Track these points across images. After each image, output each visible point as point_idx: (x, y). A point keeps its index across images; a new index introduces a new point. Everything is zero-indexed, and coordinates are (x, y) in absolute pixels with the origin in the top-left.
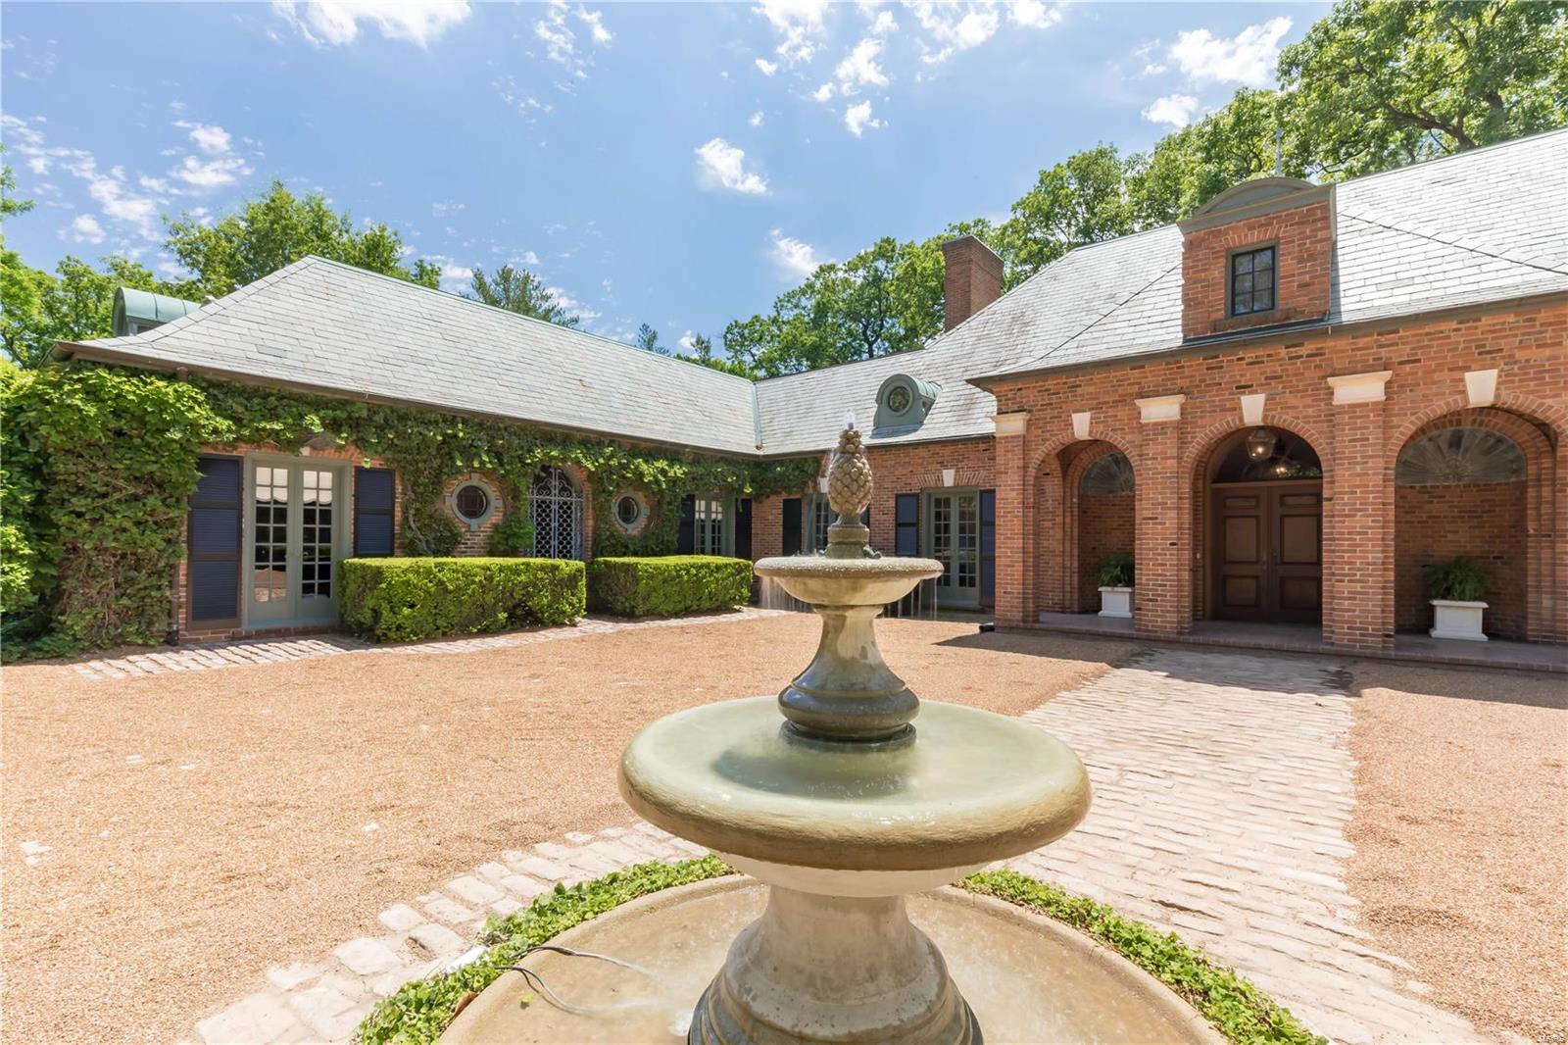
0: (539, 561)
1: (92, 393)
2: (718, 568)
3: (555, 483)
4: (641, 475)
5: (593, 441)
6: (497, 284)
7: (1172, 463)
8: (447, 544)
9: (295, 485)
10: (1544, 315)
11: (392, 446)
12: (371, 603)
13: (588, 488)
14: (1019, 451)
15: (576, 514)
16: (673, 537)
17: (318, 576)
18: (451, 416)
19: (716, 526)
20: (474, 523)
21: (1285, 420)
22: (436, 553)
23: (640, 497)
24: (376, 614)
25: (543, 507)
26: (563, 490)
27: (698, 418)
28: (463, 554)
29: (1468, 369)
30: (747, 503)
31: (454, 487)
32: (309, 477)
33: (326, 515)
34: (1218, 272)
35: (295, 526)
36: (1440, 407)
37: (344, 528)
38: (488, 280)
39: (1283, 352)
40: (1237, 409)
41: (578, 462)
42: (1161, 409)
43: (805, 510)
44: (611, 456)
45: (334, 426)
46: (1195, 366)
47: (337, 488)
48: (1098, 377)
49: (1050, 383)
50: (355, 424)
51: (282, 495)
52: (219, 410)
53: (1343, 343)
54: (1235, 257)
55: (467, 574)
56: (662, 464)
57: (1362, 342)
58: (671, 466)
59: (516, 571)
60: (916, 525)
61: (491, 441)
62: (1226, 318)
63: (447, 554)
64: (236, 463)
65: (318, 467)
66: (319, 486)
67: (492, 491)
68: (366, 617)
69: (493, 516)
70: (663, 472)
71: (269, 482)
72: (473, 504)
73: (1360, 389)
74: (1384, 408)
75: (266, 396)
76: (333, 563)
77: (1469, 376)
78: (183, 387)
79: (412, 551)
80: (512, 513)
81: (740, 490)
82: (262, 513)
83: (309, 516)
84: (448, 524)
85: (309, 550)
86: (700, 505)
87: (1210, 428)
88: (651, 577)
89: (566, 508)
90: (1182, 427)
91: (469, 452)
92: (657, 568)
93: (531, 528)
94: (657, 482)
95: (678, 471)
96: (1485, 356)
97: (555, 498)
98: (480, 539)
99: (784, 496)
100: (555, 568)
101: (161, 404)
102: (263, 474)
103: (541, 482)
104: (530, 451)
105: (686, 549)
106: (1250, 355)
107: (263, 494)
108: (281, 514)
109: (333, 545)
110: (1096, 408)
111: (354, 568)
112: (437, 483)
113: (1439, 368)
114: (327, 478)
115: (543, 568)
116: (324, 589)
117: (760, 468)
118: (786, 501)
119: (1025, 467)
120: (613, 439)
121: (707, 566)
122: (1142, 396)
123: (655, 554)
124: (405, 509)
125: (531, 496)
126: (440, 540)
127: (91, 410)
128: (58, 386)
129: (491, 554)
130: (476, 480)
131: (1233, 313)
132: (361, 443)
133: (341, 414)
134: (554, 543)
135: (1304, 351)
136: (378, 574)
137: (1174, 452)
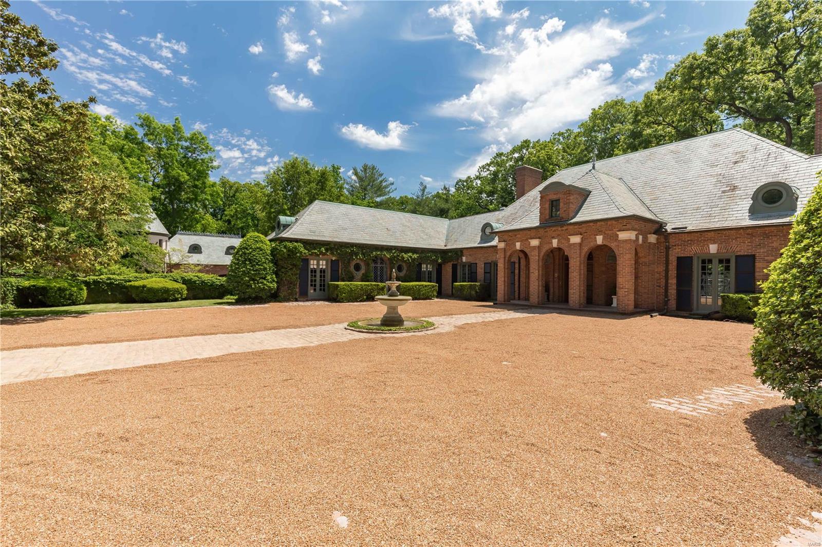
0: (374, 283)
1: (285, 247)
2: (426, 286)
3: (379, 261)
4: (404, 258)
5: (389, 249)
6: (362, 171)
7: (537, 257)
8: (351, 279)
9: (318, 264)
10: (609, 223)
11: (339, 254)
12: (336, 292)
13: (388, 262)
14: (503, 253)
15: (385, 270)
16: (414, 276)
17: (323, 286)
18: (352, 245)
19: (430, 273)
20: (357, 273)
21: (561, 246)
22: (349, 281)
23: (404, 265)
24: (337, 295)
25: (376, 268)
26: (381, 263)
27: (425, 237)
28: (355, 281)
29: (597, 235)
30: (440, 265)
31: (353, 264)
32: (321, 262)
33: (324, 272)
34: (547, 206)
35: (318, 274)
36: (592, 244)
37: (328, 275)
38: (359, 171)
39: (560, 229)
40: (552, 243)
41: (385, 255)
42: (535, 243)
43: (459, 267)
44: (395, 253)
45: (327, 250)
46: (542, 231)
47: (327, 265)
48: (521, 233)
49: (510, 234)
50: (331, 249)
51: (315, 267)
52: (305, 248)
53: (571, 227)
54: (552, 201)
55: (357, 286)
56: (410, 254)
57: (576, 227)
58: (413, 255)
59: (368, 285)
60: (490, 273)
61: (362, 251)
62: (549, 218)
63: (351, 281)
64: (308, 259)
65: (323, 260)
66: (323, 264)
67: (362, 264)
68: (335, 296)
69: (363, 271)
70: (411, 257)
71: (313, 264)
72: (357, 267)
73: (575, 239)
74: (580, 244)
75: (313, 244)
76: (326, 283)
77: (597, 237)
78: (299, 244)
79: (343, 281)
80: (367, 271)
81: (437, 261)
82: (312, 271)
83: (321, 271)
84: (352, 274)
85: (321, 280)
86: (424, 266)
87: (546, 248)
88: (405, 288)
89: (382, 268)
90: (539, 247)
91: (357, 254)
92: (406, 286)
93: (372, 274)
94: (408, 260)
95: (415, 256)
96: (600, 232)
97: (379, 265)
98: (359, 277)
99: (452, 263)
100: (378, 285)
101: (296, 248)
102: (312, 262)
103: (375, 261)
104: (372, 253)
105: (419, 279)
106: (554, 229)
107: (312, 267)
108: (315, 272)
109: (326, 279)
110: (521, 241)
111: (332, 284)
112: (349, 262)
113: (592, 234)
114: (324, 262)
115: (375, 285)
116: (324, 290)
117: (443, 253)
118: (453, 264)
119: (505, 257)
120: (396, 248)
121: (422, 285)
122: (531, 239)
123: (408, 282)
124: (342, 270)
125: (373, 265)
126: (350, 278)
127: (285, 251)
128: (280, 246)
129: (362, 281)
130: (358, 261)
131: (552, 216)
132: (332, 254)
133: (328, 247)
134: (379, 278)
135: (564, 228)
136: (337, 286)
137: (537, 254)
